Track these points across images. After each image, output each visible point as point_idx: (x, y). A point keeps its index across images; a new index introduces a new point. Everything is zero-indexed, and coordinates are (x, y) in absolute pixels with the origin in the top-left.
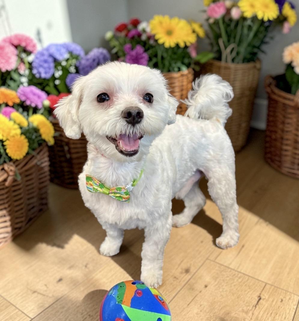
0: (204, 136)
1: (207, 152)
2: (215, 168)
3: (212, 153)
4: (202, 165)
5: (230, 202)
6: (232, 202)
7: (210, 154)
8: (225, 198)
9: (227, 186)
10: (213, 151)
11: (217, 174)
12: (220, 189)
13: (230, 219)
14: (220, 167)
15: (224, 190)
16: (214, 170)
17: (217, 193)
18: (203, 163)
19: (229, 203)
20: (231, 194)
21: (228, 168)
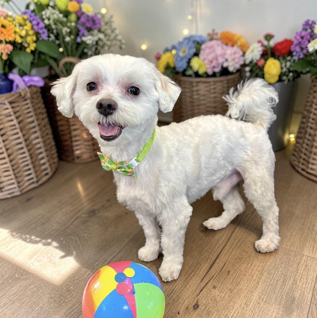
0: (243, 136)
1: (245, 152)
2: (251, 169)
3: (250, 154)
4: (239, 165)
5: (268, 205)
6: (269, 204)
7: (248, 155)
8: (261, 199)
9: (263, 189)
10: (252, 151)
11: (253, 175)
12: (256, 190)
13: (269, 221)
14: (257, 169)
15: (259, 192)
16: (250, 171)
17: (253, 195)
18: (240, 163)
19: (266, 205)
20: (268, 196)
21: (265, 170)
